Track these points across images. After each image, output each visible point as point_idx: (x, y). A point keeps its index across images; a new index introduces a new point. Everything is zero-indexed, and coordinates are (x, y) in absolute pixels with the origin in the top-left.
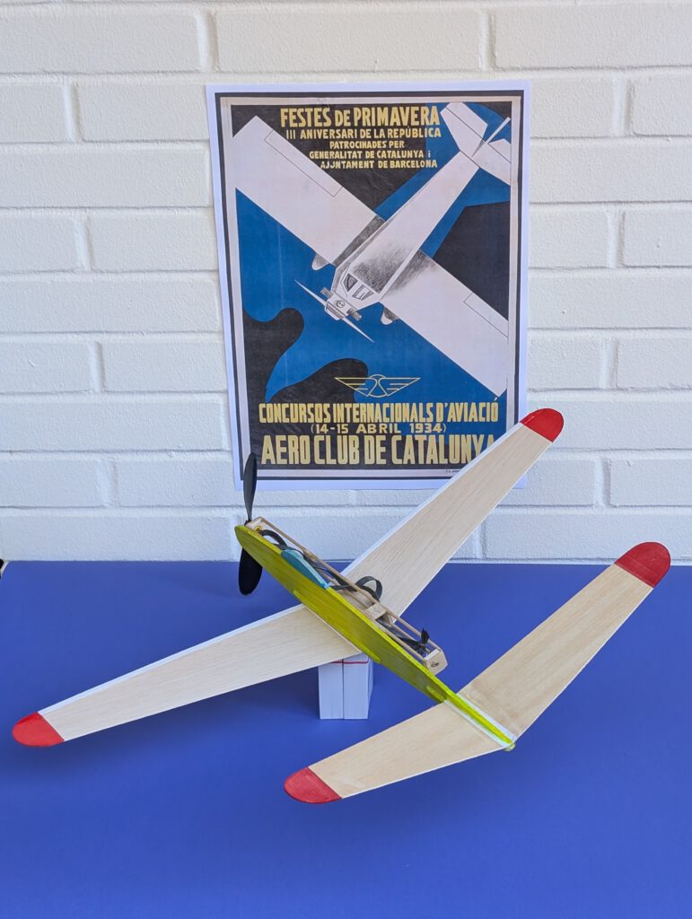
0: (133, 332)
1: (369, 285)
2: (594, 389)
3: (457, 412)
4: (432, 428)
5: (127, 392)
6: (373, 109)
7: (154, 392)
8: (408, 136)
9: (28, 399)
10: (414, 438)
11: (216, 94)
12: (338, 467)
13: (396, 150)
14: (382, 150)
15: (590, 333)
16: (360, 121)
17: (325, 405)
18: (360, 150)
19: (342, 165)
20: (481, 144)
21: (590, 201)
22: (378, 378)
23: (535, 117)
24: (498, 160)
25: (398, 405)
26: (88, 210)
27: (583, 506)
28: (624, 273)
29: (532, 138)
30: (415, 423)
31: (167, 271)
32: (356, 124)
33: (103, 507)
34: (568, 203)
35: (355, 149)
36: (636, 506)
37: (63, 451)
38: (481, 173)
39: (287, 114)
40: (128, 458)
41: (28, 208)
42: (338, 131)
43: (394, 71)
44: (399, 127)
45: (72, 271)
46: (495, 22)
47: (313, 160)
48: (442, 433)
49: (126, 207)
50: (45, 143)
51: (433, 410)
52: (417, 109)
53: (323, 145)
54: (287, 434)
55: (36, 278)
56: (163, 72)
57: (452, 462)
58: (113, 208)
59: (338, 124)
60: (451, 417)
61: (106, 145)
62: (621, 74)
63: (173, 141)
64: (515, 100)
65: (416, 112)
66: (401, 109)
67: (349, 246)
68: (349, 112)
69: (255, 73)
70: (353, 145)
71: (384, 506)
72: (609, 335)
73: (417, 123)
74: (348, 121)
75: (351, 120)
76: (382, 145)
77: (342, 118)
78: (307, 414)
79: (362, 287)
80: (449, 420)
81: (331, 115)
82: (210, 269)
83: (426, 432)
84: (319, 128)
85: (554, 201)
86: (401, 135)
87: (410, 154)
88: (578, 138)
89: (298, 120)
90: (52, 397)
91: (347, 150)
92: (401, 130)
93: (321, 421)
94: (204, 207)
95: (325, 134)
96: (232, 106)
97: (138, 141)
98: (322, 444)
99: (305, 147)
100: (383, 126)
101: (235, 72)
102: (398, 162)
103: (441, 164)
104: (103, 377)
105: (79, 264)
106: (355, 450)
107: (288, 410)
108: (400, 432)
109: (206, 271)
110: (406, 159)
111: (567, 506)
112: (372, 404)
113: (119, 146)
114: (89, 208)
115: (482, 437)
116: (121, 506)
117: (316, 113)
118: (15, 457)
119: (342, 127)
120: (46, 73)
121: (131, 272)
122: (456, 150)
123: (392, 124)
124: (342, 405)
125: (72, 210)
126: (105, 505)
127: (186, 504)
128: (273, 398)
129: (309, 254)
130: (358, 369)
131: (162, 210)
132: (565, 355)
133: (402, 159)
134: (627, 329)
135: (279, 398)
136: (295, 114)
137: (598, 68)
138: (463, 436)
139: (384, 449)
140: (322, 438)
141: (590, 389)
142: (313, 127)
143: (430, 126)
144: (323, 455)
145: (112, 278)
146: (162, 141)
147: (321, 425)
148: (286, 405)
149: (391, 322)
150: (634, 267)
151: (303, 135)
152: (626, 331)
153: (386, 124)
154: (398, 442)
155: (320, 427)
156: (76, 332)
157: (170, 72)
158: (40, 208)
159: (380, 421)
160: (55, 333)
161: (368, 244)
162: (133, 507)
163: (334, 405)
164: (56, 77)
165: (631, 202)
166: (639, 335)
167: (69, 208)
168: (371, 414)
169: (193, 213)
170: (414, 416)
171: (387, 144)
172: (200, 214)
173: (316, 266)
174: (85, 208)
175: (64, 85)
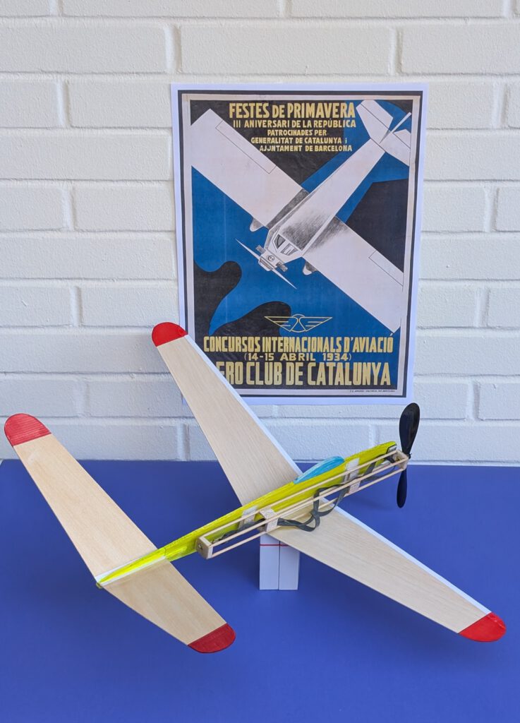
0: (105, 279)
1: (294, 243)
2: (469, 327)
3: (361, 344)
4: (341, 357)
5: (99, 326)
6: (303, 104)
7: (121, 327)
8: (330, 126)
9: (20, 331)
10: (325, 365)
11: (179, 91)
12: (265, 387)
13: (320, 137)
14: (309, 137)
15: (467, 284)
16: (292, 114)
17: (256, 338)
18: (291, 137)
19: (276, 148)
20: (388, 133)
21: (472, 179)
22: (299, 317)
23: (431, 113)
24: (400, 146)
25: (314, 338)
26: (73, 182)
27: (458, 419)
28: (496, 236)
29: (427, 129)
30: (327, 353)
31: (134, 231)
32: (289, 116)
33: (77, 417)
34: (454, 180)
35: (288, 136)
36: (498, 420)
37: (46, 373)
38: (387, 156)
39: (234, 107)
40: (98, 378)
41: (26, 179)
42: (274, 121)
43: (320, 75)
44: (323, 119)
45: (59, 230)
46: (402, 37)
47: (254, 145)
48: (348, 361)
49: (104, 180)
50: (41, 128)
51: (342, 343)
52: (338, 104)
53: (262, 132)
54: (225, 361)
55: (31, 235)
56: (137, 73)
57: (355, 384)
58: (93, 180)
59: (274, 116)
60: (356, 348)
61: (90, 130)
62: (499, 79)
63: (142, 128)
64: (416, 99)
65: (337, 107)
66: (325, 104)
67: (280, 213)
68: (283, 106)
69: (210, 75)
70: (286, 133)
71: (300, 418)
72: (482, 285)
73: (337, 116)
74: (283, 114)
75: (285, 113)
76: (309, 133)
77: (278, 111)
78: (242, 345)
79: (289, 245)
80: (354, 351)
81: (269, 108)
82: (169, 229)
83: (335, 360)
84: (260, 119)
85: (443, 179)
86: (324, 125)
87: (331, 141)
88: (464, 129)
89: (243, 113)
90: (39, 329)
91: (281, 137)
92: (325, 121)
93: (253, 351)
94: (166, 181)
95: (264, 124)
96: (191, 101)
97: (115, 128)
98: (253, 369)
99: (249, 134)
100: (310, 118)
101: (194, 74)
102: (321, 147)
103: (355, 149)
104: (81, 315)
105: (65, 225)
106: (278, 374)
107: (227, 342)
108: (314, 360)
109: (165, 231)
110: (328, 145)
111: (445, 419)
112: (294, 338)
113: (100, 132)
114: (75, 180)
115: (379, 364)
116: (92, 417)
117: (257, 108)
118: (9, 377)
119: (278, 118)
120: (43, 72)
121: (106, 231)
122: (368, 138)
123: (317, 116)
124: (270, 338)
125: (61, 182)
126: (79, 415)
127: (143, 415)
128: (216, 331)
129: (248, 219)
130: (284, 310)
131: (133, 183)
132: (447, 300)
133: (325, 144)
134: (497, 280)
135: (220, 332)
136: (241, 107)
137: (482, 74)
138: (364, 364)
139: (301, 373)
140: (253, 364)
141: (465, 328)
142: (255, 118)
143: (347, 119)
144: (253, 378)
145: (91, 236)
146: (134, 128)
147: (253, 353)
148: (225, 338)
149: (310, 273)
150: (504, 232)
151: (246, 124)
152: (496, 282)
153: (313, 117)
154: (313, 368)
155: (252, 356)
156: (61, 279)
157: (143, 73)
158: (35, 179)
159: (300, 351)
160: (44, 279)
161: (295, 211)
162: (102, 417)
163: (264, 338)
164: (50, 75)
165: (504, 180)
166: (506, 285)
167: (58, 180)
168: (292, 346)
169: (156, 185)
170: (326, 347)
171: (313, 132)
172: (163, 186)
173: (253, 229)
174: (71, 180)
175: (58, 82)
